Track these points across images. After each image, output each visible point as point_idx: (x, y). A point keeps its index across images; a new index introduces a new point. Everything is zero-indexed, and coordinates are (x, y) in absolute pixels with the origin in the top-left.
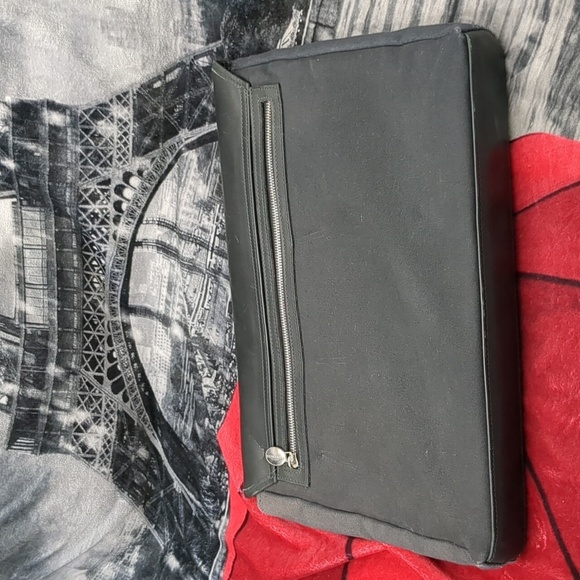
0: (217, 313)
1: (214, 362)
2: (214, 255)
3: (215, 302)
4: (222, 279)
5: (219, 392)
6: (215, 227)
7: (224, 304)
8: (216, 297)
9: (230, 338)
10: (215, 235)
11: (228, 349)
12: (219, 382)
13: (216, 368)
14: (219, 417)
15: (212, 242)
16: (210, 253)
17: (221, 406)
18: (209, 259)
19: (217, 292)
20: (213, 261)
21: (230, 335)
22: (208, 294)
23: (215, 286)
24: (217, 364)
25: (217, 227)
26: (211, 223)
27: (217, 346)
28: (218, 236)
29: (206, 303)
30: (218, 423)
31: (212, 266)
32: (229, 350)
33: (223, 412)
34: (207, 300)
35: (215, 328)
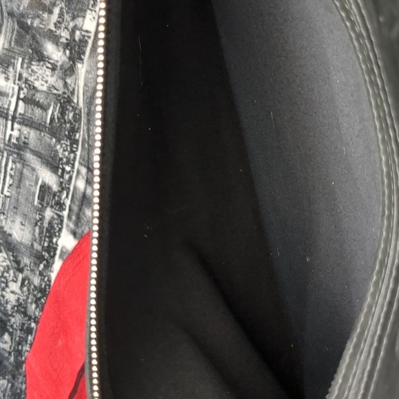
0: (22, 200)
1: (18, 262)
2: (16, 126)
3: (19, 187)
4: (29, 156)
5: (26, 301)
6: (16, 88)
7: (33, 189)
8: (20, 180)
9: (41, 233)
10: (18, 98)
11: (37, 247)
12: (25, 289)
13: (21, 270)
14: (29, 331)
15: (12, 108)
16: (10, 123)
17: (30, 318)
18: (9, 132)
19: (21, 173)
20: (16, 133)
21: (41, 228)
22: (8, 178)
23: (19, 165)
24: (22, 265)
25: (20, 89)
26: (10, 83)
27: (21, 243)
28: (23, 100)
29: (6, 189)
30: (30, 338)
31: (14, 141)
32: (39, 248)
33: (33, 325)
34: (7, 185)
35: (18, 220)
